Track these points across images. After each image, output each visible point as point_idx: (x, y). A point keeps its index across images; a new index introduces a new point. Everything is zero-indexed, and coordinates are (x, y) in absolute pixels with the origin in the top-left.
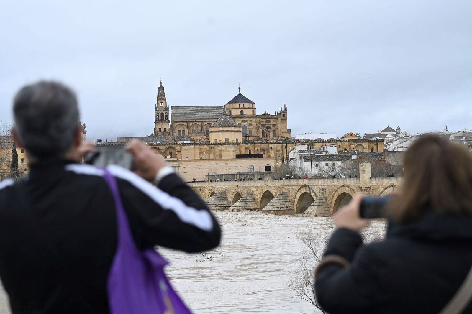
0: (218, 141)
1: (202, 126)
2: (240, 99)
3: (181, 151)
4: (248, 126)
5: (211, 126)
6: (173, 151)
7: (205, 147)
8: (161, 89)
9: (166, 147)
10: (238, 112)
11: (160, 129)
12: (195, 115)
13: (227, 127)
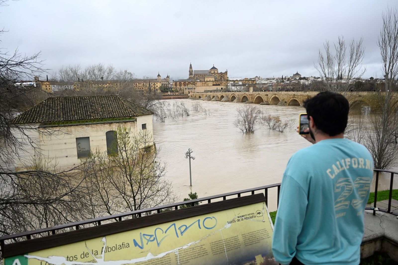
0: (207, 81)
1: (203, 76)
2: (214, 68)
3: (197, 84)
4: (216, 76)
5: (205, 76)
6: (194, 84)
7: (204, 82)
8: (191, 65)
11: (190, 77)
12: (200, 73)
13: (210, 76)
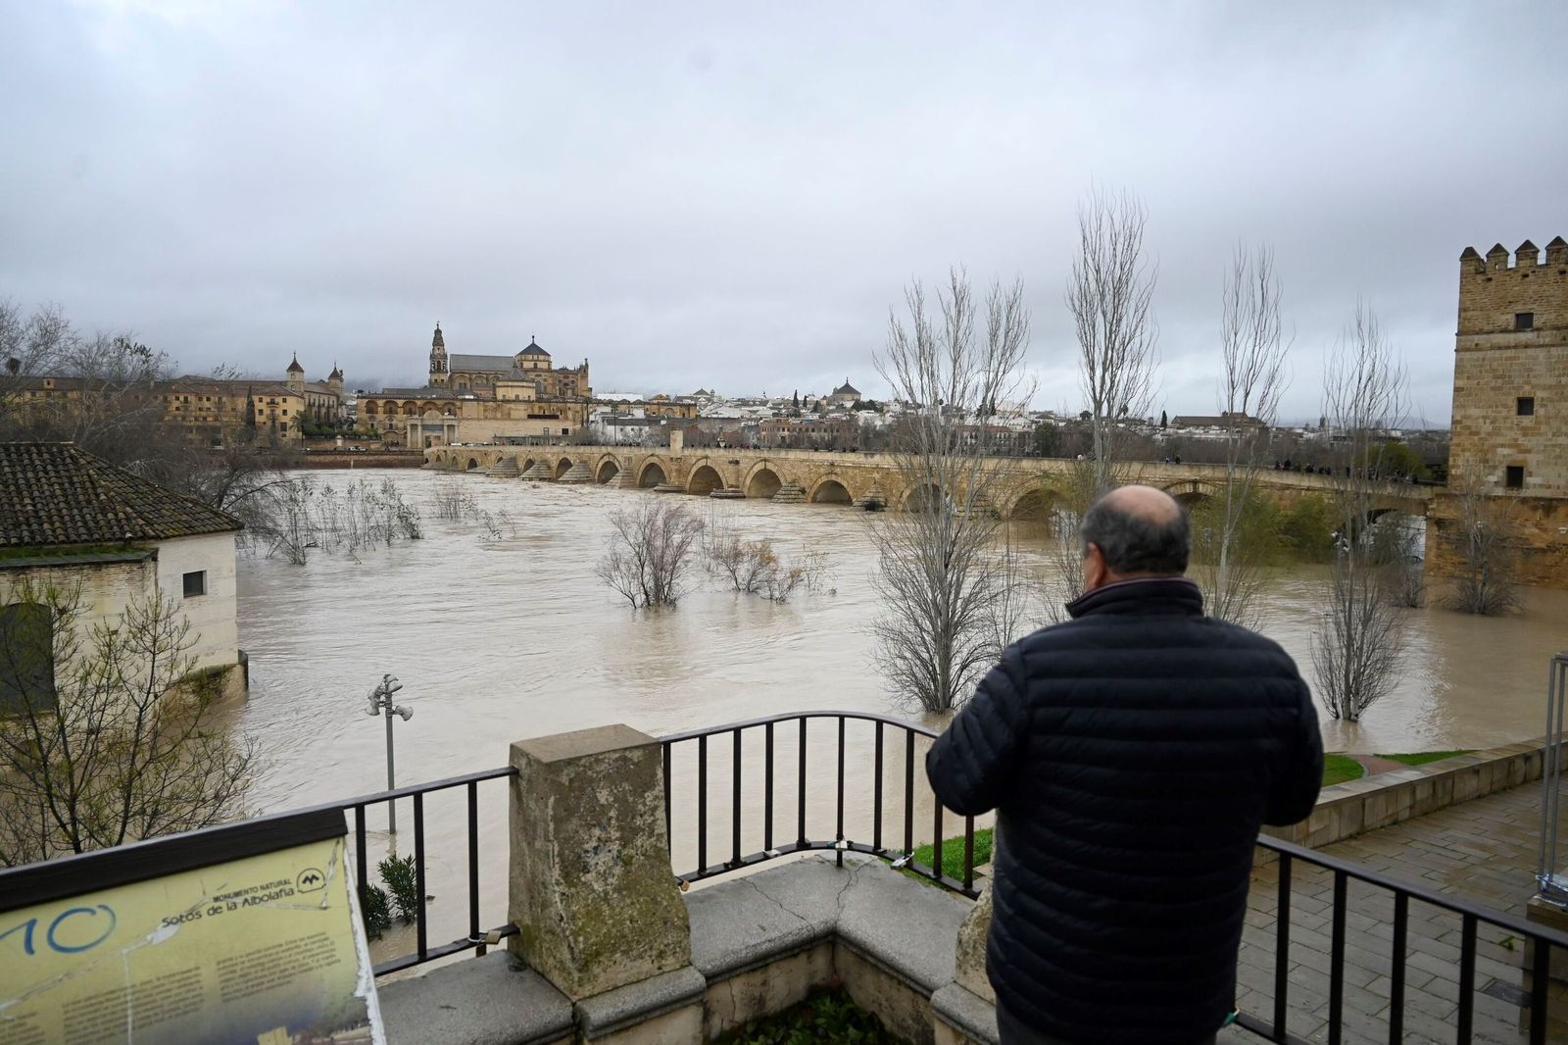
0: (507, 398)
1: (487, 379)
2: (533, 349)
3: (461, 408)
4: (542, 382)
5: (498, 379)
6: (452, 408)
7: (491, 403)
8: (438, 332)
9: (443, 402)
10: (530, 365)
11: (436, 380)
12: (478, 366)
13: (517, 381)
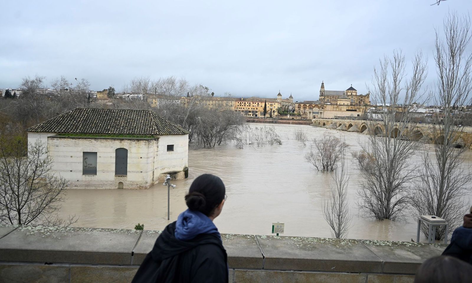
0: (341, 104)
1: (336, 98)
2: (351, 89)
3: (326, 107)
4: (353, 99)
5: (338, 98)
6: (323, 107)
7: (335, 106)
8: (323, 84)
9: (320, 105)
11: (321, 99)
12: (333, 94)
13: (344, 99)
